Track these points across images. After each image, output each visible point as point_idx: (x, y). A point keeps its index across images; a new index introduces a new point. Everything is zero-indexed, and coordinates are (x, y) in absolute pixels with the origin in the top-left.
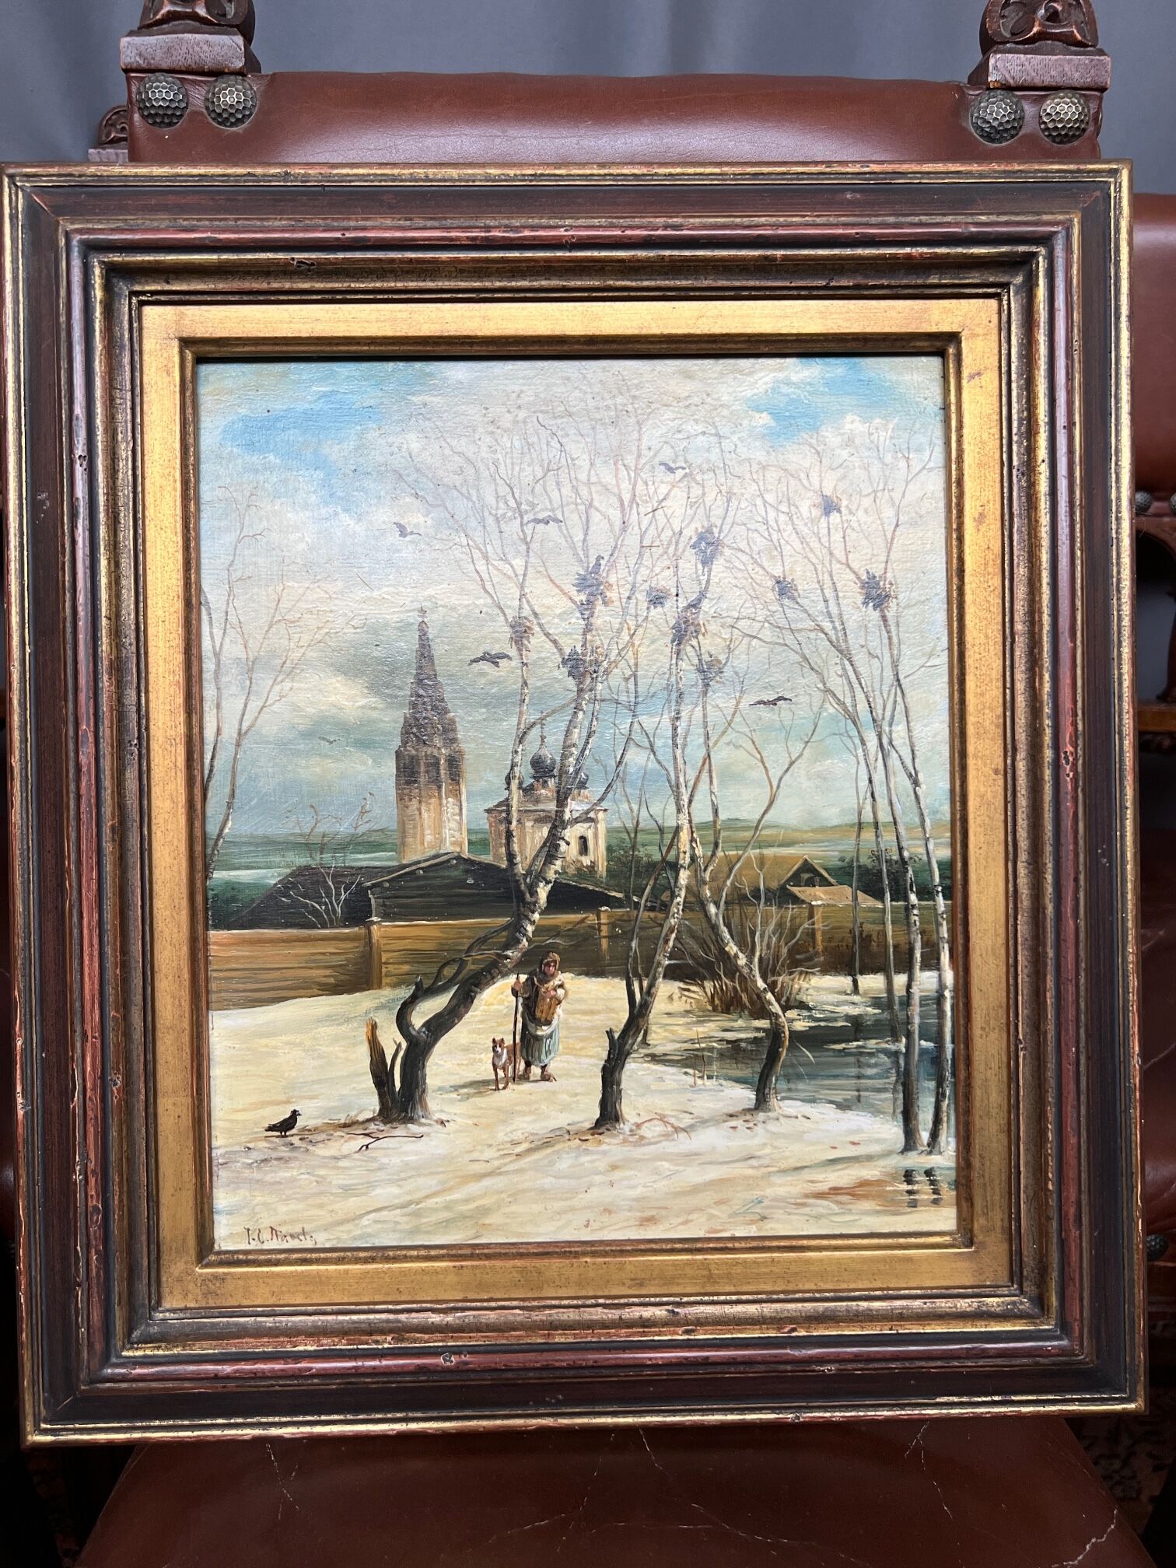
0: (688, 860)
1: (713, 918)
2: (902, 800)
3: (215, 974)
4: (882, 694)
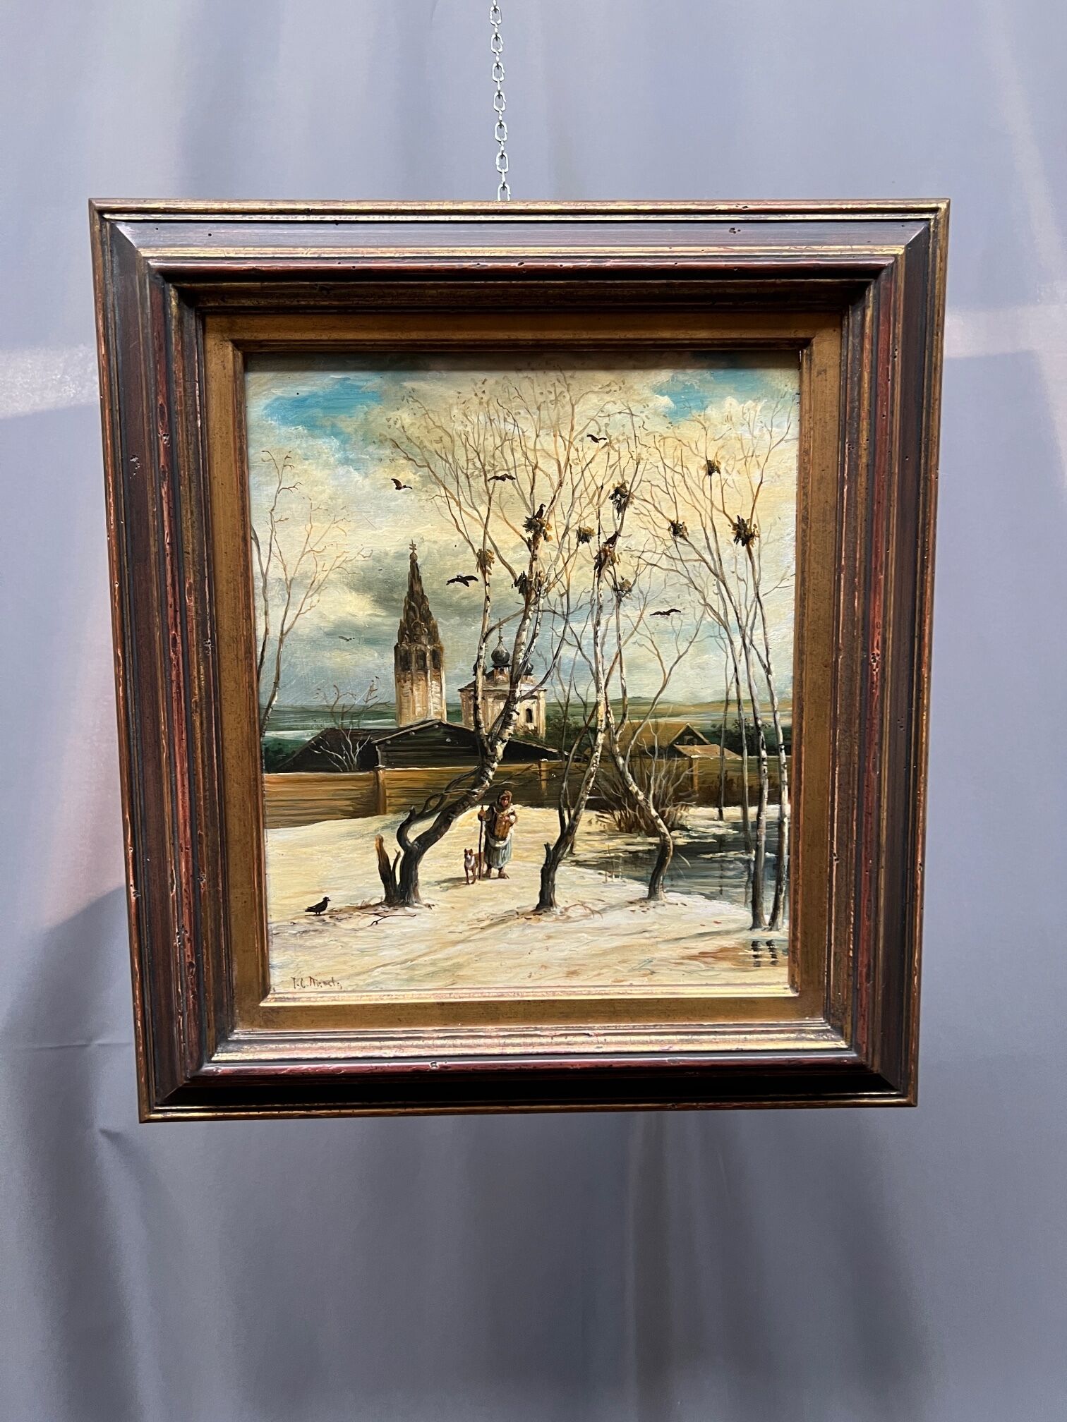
0: (604, 726)
1: (621, 766)
2: (758, 684)
3: (267, 804)
4: (746, 608)
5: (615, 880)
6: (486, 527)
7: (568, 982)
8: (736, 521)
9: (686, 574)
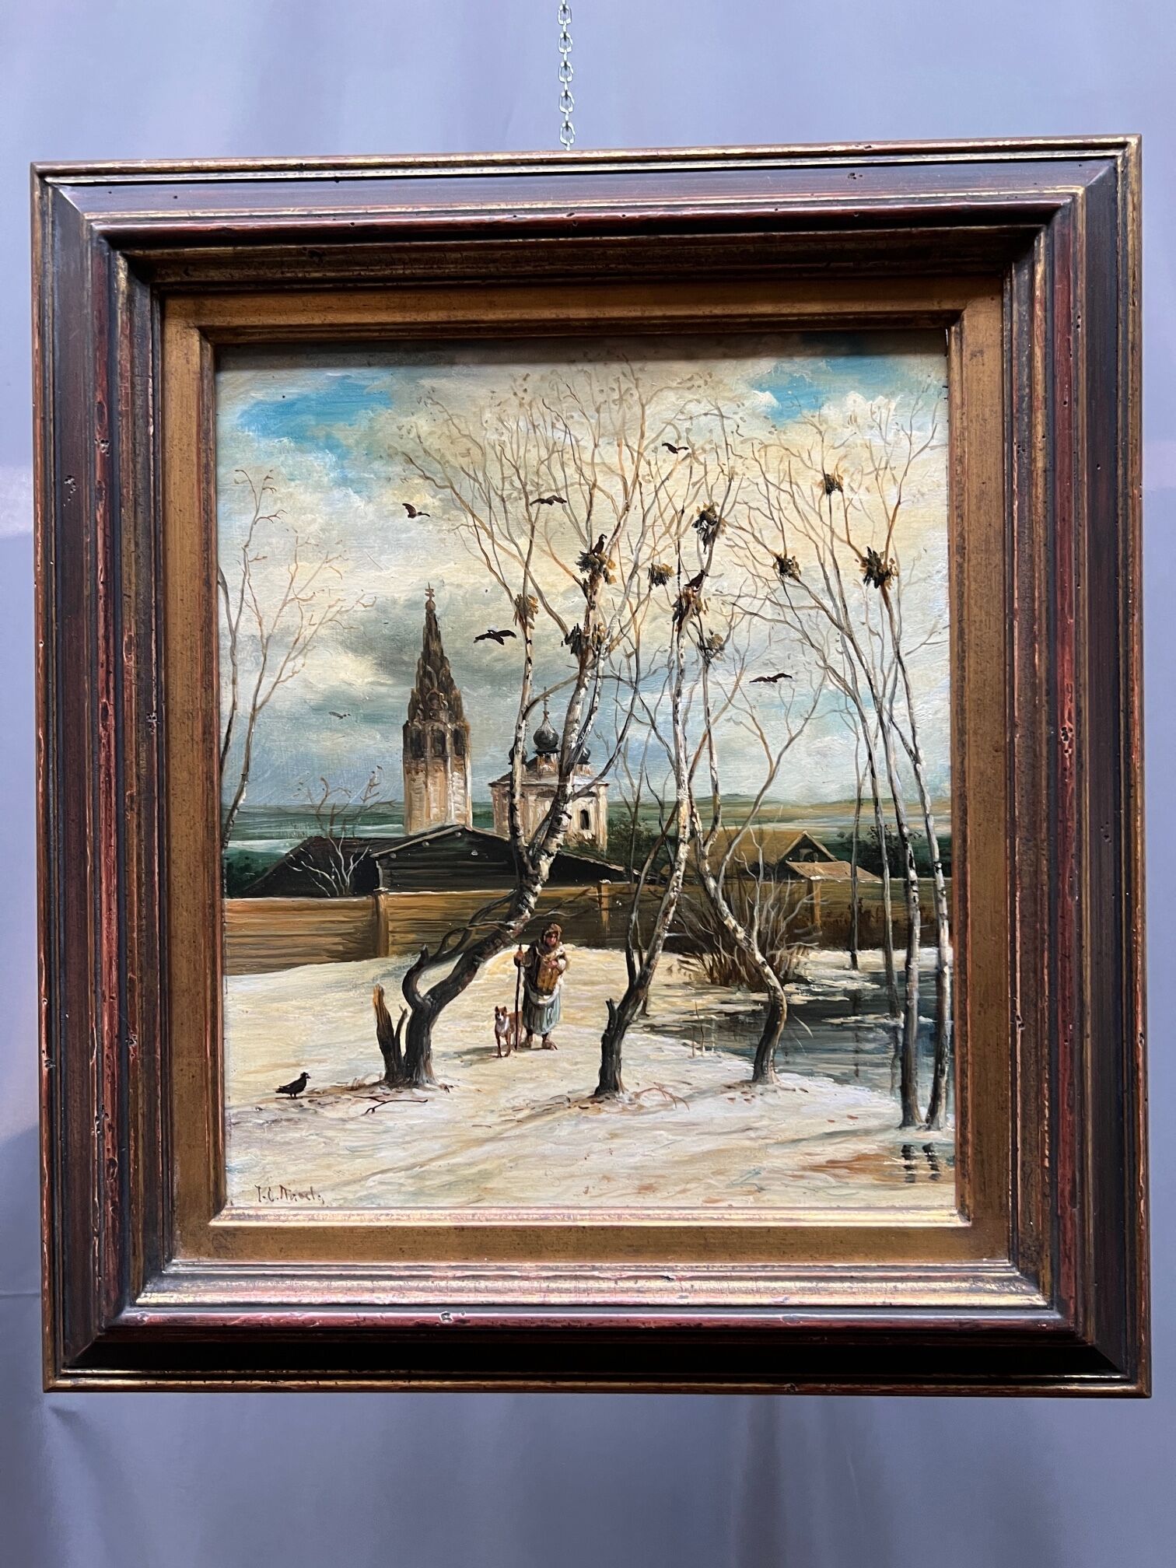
1: (713, 891)
2: (902, 776)
3: (228, 940)
4: (882, 671)
5: (706, 1054)
6: (527, 566)
7: (640, 1201)
8: (866, 555)
9: (798, 625)
